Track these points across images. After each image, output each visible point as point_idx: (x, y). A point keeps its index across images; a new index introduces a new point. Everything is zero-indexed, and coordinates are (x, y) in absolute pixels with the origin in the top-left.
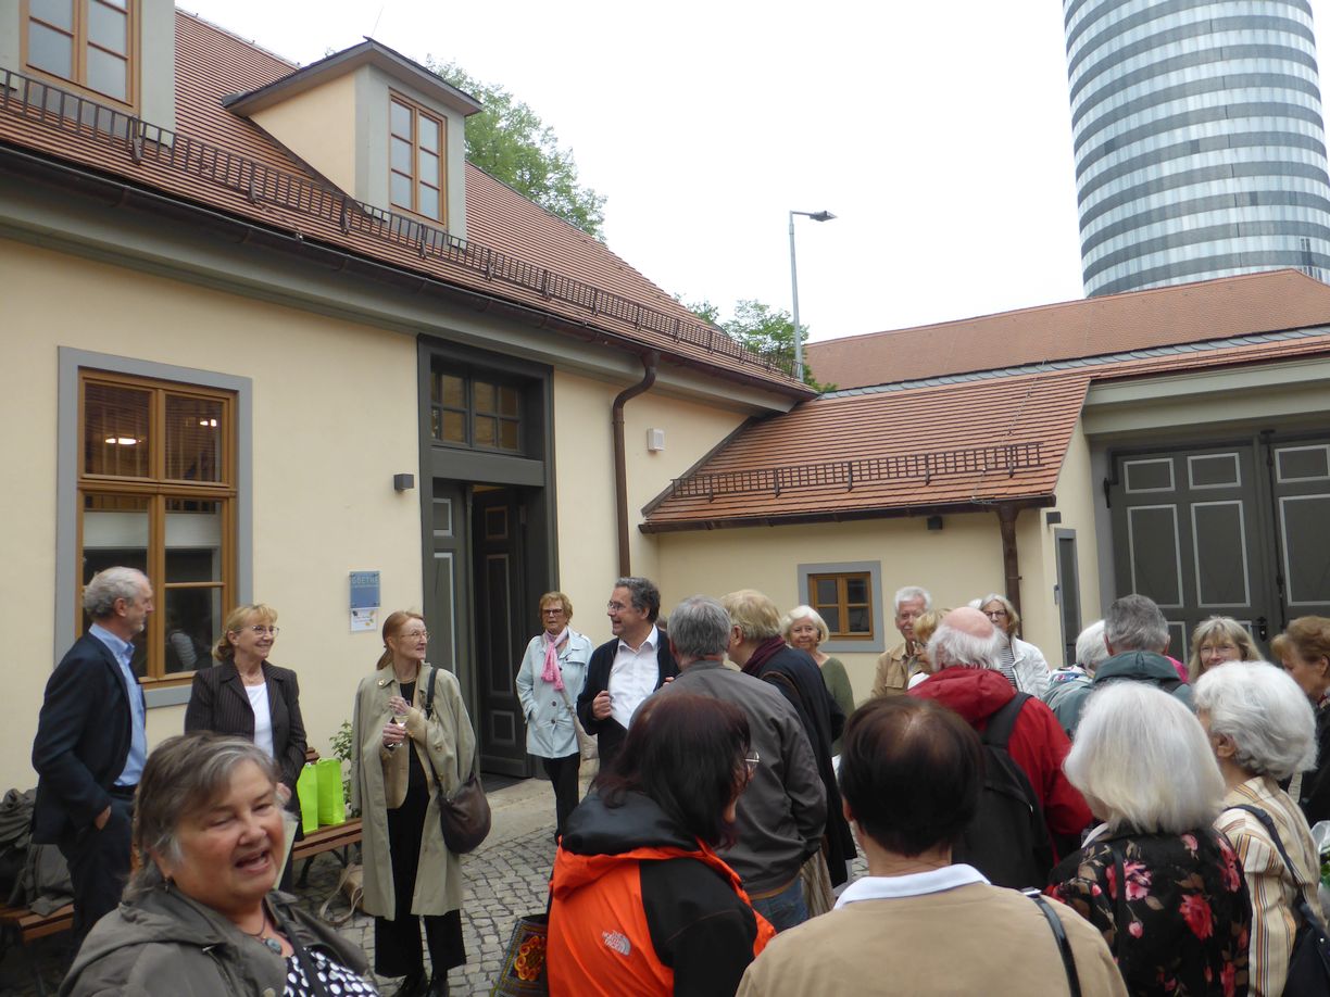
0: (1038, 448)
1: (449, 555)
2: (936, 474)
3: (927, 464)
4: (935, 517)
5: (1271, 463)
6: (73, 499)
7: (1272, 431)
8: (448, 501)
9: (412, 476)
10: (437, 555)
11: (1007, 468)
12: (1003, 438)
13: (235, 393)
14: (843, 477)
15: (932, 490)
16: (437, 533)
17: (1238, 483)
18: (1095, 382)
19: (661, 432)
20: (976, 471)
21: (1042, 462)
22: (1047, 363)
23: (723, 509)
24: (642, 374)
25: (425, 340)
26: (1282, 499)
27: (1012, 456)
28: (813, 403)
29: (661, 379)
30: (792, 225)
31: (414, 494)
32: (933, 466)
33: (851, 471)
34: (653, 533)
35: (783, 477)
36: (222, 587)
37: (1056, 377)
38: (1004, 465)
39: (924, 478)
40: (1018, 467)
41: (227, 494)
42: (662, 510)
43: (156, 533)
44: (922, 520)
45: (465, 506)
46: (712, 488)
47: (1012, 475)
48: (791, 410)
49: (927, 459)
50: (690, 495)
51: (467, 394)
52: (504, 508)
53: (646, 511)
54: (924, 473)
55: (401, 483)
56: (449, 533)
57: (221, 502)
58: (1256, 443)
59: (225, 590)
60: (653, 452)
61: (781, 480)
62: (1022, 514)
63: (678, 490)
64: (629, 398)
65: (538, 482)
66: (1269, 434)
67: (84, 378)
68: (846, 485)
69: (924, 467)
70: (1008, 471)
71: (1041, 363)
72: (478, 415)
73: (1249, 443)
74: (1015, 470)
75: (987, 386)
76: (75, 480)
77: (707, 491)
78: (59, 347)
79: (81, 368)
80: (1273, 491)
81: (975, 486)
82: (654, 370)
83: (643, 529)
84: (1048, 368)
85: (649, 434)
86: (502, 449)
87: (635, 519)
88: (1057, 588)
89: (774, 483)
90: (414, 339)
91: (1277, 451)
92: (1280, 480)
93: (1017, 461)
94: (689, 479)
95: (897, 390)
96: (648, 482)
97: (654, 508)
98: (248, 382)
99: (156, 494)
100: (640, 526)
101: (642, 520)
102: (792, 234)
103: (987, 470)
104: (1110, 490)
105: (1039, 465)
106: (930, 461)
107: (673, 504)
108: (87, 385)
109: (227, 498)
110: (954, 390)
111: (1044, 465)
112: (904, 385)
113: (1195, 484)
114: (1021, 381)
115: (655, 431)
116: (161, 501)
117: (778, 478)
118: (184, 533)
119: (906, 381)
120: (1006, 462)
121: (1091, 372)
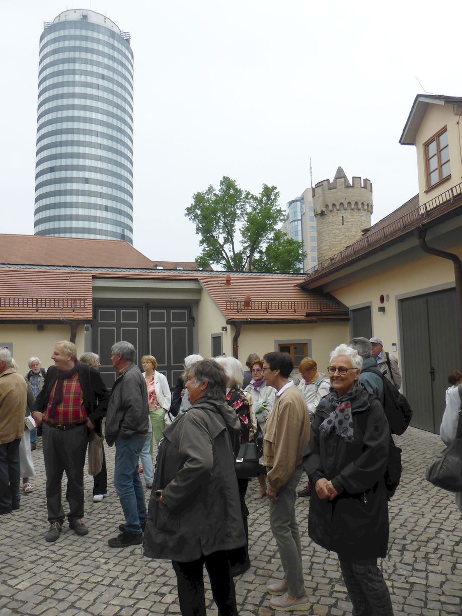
0: (84, 301)
2: (41, 307)
3: (37, 303)
4: (41, 325)
5: (148, 315)
7: (149, 304)
11: (72, 308)
12: (64, 295)
15: (39, 314)
17: (137, 322)
18: (94, 277)
20: (59, 307)
21: (86, 306)
22: (73, 267)
26: (151, 328)
27: (74, 303)
32: (40, 304)
37: (78, 273)
38: (70, 306)
39: (36, 308)
40: (76, 308)
44: (36, 326)
47: (74, 311)
49: (37, 300)
54: (35, 306)
58: (144, 307)
62: (79, 326)
66: (148, 305)
69: (36, 304)
71: (70, 266)
73: (141, 307)
75: (49, 272)
80: (148, 325)
81: (59, 314)
84: (73, 269)
91: (150, 311)
92: (150, 322)
93: (76, 305)
95: (7, 267)
103: (63, 308)
105: (84, 308)
106: (39, 302)
111: (86, 308)
113: (123, 320)
114: (64, 273)
119: (8, 264)
120: (72, 305)
121: (92, 273)
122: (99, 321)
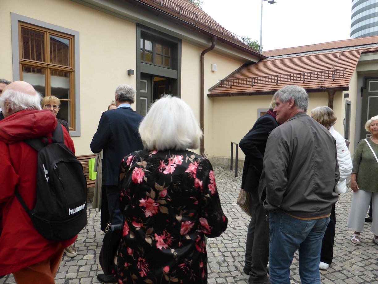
0: (344, 72)
1: (146, 99)
2: (307, 80)
3: (304, 77)
6: (18, 67)
8: (146, 81)
9: (133, 71)
10: (141, 98)
11: (332, 78)
12: (330, 69)
13: (74, 36)
14: (275, 81)
15: (305, 85)
16: (142, 91)
18: (364, 53)
19: (216, 65)
20: (321, 79)
21: (345, 76)
22: (346, 47)
23: (234, 90)
24: (211, 45)
25: (139, 25)
28: (265, 60)
29: (216, 47)
30: (262, 4)
31: (134, 76)
32: (306, 77)
33: (278, 78)
34: (212, 97)
35: (255, 81)
36: (70, 101)
37: (349, 51)
39: (303, 81)
40: (336, 78)
41: (71, 71)
42: (215, 90)
43: (47, 82)
45: (151, 83)
46: (231, 84)
48: (258, 62)
49: (304, 75)
50: (224, 86)
51: (153, 47)
52: (164, 86)
53: (210, 90)
54: (303, 79)
55: (130, 73)
56: (146, 91)
57: (70, 73)
59: (71, 102)
60: (213, 71)
61: (254, 82)
62: (336, 93)
63: (221, 84)
64: (206, 52)
65: (175, 77)
67: (20, 25)
68: (276, 83)
70: (332, 79)
71: (344, 47)
72: (156, 54)
74: (335, 79)
75: (325, 54)
76: (19, 60)
77: (230, 85)
78: (11, 13)
79: (19, 21)
81: (320, 83)
82: (215, 43)
83: (209, 96)
84: (347, 49)
85: (212, 66)
86: (164, 66)
87: (206, 92)
88: (344, 120)
89: (252, 83)
90: (135, 25)
93: (336, 76)
94: (224, 81)
95: (294, 56)
96: (211, 81)
97: (212, 90)
98: (78, 33)
99: (47, 68)
100: (208, 95)
101: (208, 93)
102: (262, 7)
104: (363, 91)
105: (344, 77)
107: (218, 89)
108: (22, 28)
109: (72, 72)
110: (314, 55)
112: (296, 54)
114: (337, 53)
115: (214, 64)
116: (49, 70)
117: (253, 81)
118: (57, 83)
119: (297, 53)
120: (332, 76)
121: (362, 49)
122: (369, 91)
